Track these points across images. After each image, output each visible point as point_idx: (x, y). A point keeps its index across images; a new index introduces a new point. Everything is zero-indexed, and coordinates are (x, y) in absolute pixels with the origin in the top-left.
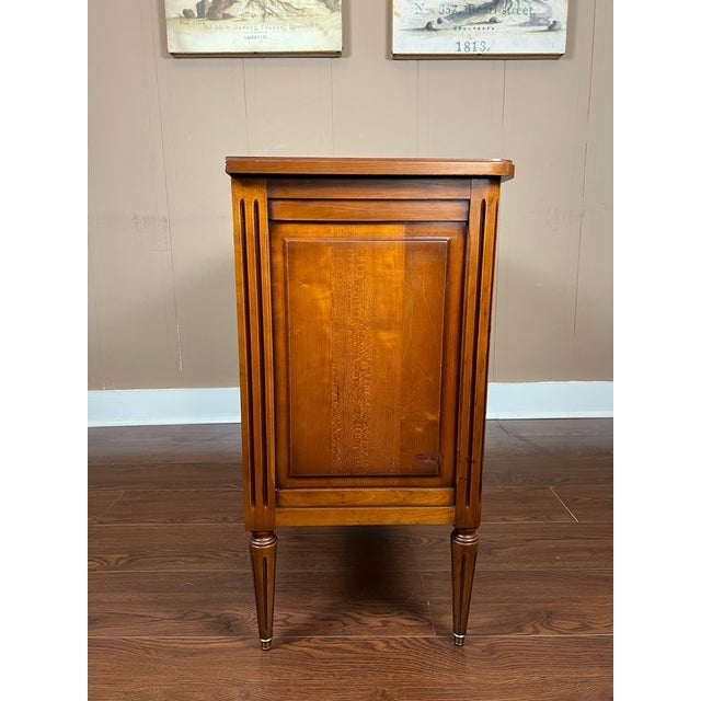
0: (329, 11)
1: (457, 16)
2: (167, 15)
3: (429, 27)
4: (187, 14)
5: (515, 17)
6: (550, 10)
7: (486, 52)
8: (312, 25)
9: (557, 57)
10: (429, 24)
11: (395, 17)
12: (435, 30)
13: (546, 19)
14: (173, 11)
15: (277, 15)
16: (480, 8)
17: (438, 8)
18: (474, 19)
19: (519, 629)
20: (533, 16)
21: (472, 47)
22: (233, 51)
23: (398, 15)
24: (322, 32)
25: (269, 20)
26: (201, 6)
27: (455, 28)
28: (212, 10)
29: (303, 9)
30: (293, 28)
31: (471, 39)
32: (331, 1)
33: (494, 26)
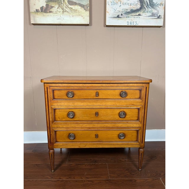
0: (85, 11)
1: (128, 13)
2: (30, 11)
3: (118, 17)
4: (37, 11)
5: (147, 13)
6: (158, 12)
7: (137, 25)
8: (79, 15)
9: (160, 27)
10: (118, 15)
11: (107, 13)
13: (157, 15)
14: (33, 10)
15: (68, 12)
16: (135, 11)
17: (121, 10)
18: (133, 14)
20: (153, 13)
21: (132, 23)
23: (108, 12)
24: (83, 18)
25: (65, 13)
26: (42, 8)
27: (127, 17)
28: (45, 10)
29: (76, 10)
30: (73, 16)
31: (132, 21)
32: (86, 7)
33: (139, 16)
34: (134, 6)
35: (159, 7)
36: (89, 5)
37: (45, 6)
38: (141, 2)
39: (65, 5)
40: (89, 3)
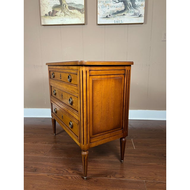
0: (81, 13)
1: (114, 14)
2: (41, 16)
3: (107, 17)
4: (46, 15)
5: (130, 13)
6: (140, 11)
7: (122, 23)
8: (77, 17)
9: (142, 24)
10: (107, 16)
11: (98, 15)
12: (109, 18)
13: (139, 14)
14: (43, 14)
15: (68, 15)
16: (120, 11)
17: (109, 12)
18: (119, 14)
19: (106, 176)
20: (135, 13)
21: (118, 22)
22: (57, 24)
24: (79, 19)
25: (66, 16)
26: (49, 13)
27: (114, 17)
28: (52, 14)
29: (75, 13)
30: (72, 18)
31: (118, 20)
32: (82, 11)
33: (124, 16)
34: (119, 8)
35: (140, 8)
36: (84, 9)
37: (52, 12)
38: (125, 5)
39: (66, 9)
40: (84, 7)
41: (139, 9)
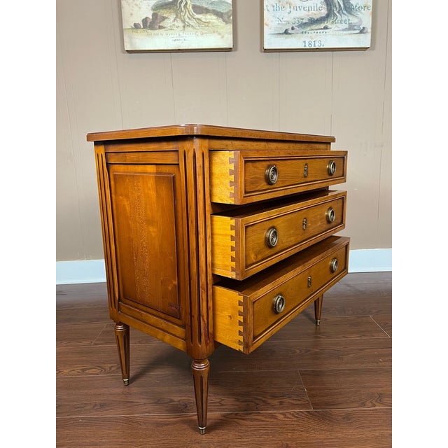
0: (224, 23)
1: (303, 25)
2: (124, 27)
3: (286, 32)
4: (136, 26)
5: (339, 25)
6: (361, 21)
7: (322, 47)
8: (214, 32)
9: (365, 49)
10: (286, 30)
11: (265, 27)
12: (290, 34)
13: (359, 26)
14: (128, 24)
15: (192, 26)
16: (317, 20)
17: (292, 20)
18: (314, 27)
19: (363, 404)
20: (350, 24)
21: (313, 44)
22: (165, 48)
23: (267, 25)
24: (220, 36)
25: (188, 29)
26: (145, 21)
27: (302, 33)
28: (152, 24)
29: (208, 23)
30: (202, 34)
31: (312, 39)
32: (226, 17)
33: (326, 31)
34: (315, 12)
36: (231, 12)
37: (151, 18)
38: (327, 5)
39: (187, 13)
40: (231, 8)
41: (360, 15)
